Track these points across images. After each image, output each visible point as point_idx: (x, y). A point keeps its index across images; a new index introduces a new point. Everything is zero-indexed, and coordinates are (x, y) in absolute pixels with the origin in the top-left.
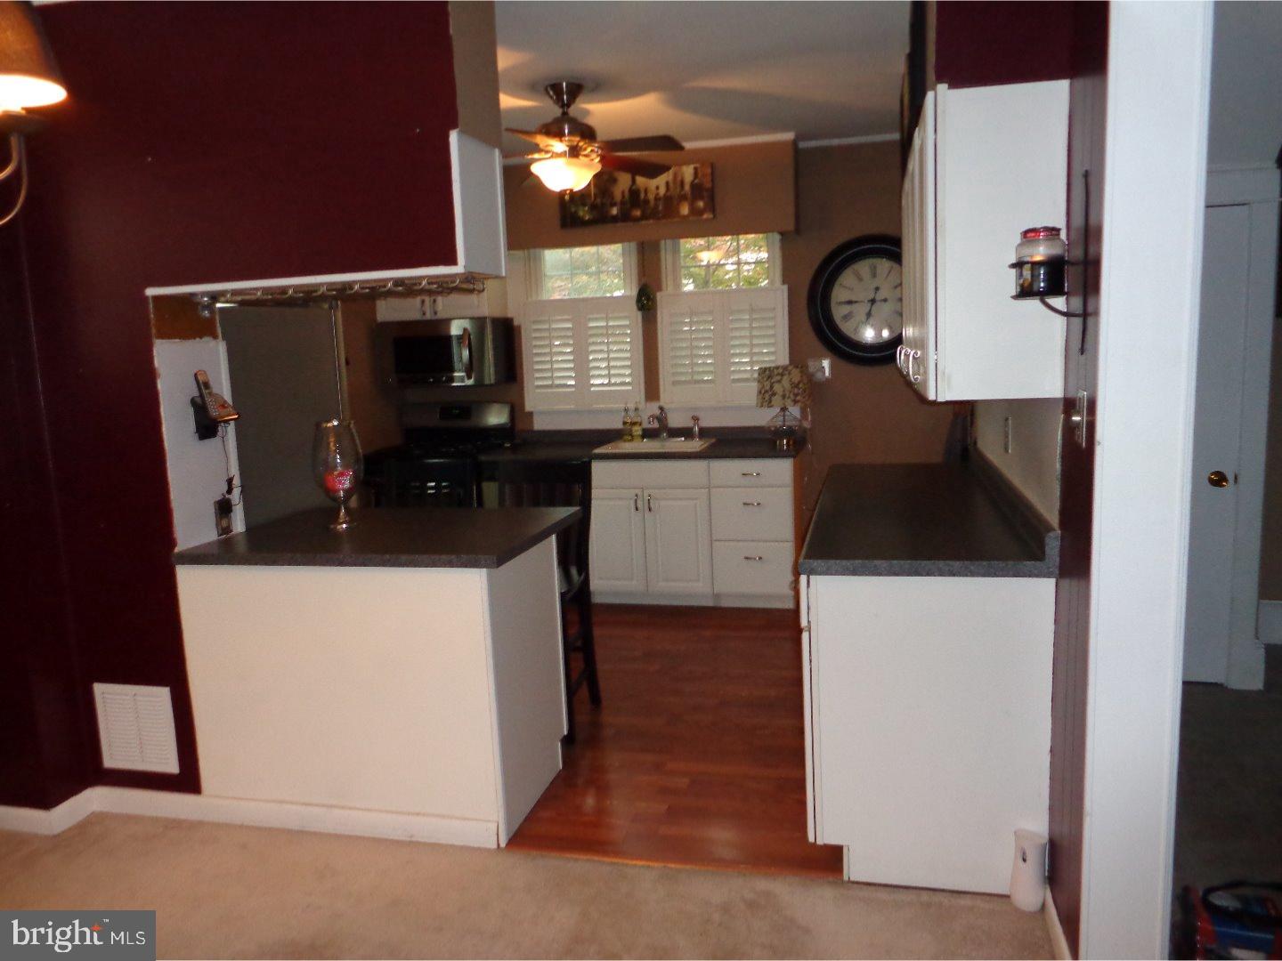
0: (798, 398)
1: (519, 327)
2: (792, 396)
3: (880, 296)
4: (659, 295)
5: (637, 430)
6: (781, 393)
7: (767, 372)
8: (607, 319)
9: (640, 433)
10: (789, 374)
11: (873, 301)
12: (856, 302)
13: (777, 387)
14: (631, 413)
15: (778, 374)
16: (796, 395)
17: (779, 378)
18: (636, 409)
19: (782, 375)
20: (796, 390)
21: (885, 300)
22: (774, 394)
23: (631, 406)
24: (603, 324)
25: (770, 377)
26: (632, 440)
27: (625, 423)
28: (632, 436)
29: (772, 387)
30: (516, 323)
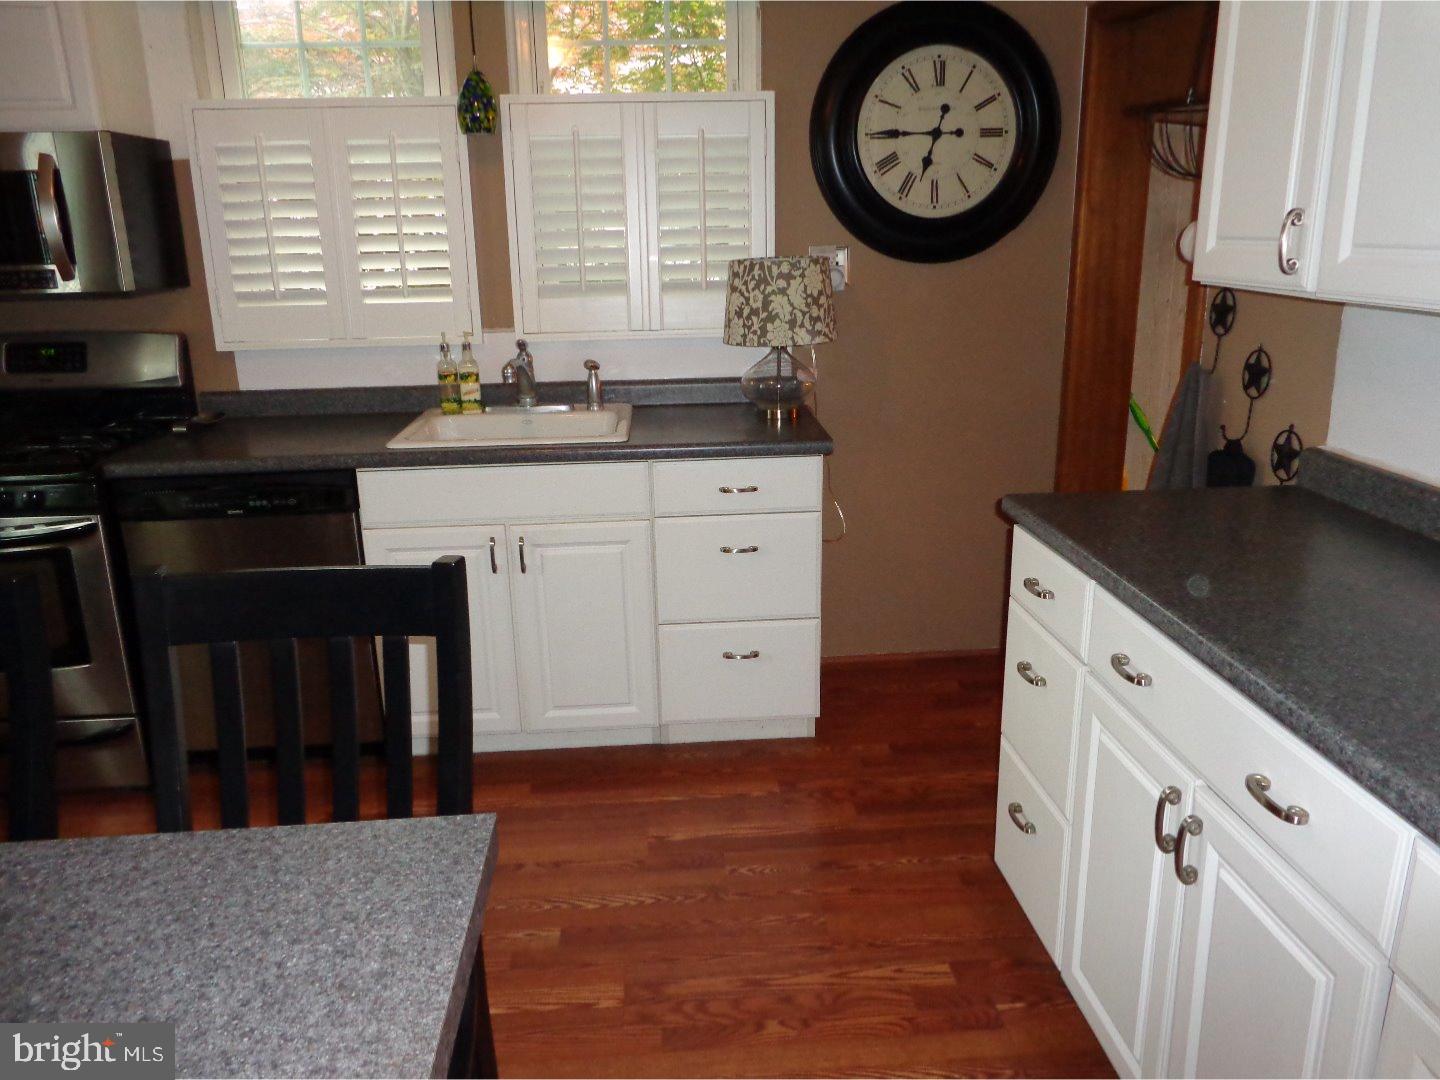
0: (819, 326)
1: (186, 164)
2: (807, 323)
3: (949, 124)
4: (504, 101)
5: (470, 390)
6: (788, 317)
7: (756, 272)
8: (391, 149)
9: (477, 396)
10: (803, 276)
11: (936, 134)
12: (905, 134)
13: (779, 304)
14: (456, 355)
15: (781, 276)
16: (815, 320)
17: (782, 283)
18: (466, 347)
19: (788, 277)
20: (815, 312)
21: (959, 133)
22: (772, 318)
23: (454, 340)
24: (384, 159)
25: (763, 281)
26: (460, 412)
27: (442, 377)
28: (460, 402)
29: (766, 303)
30: (176, 154)
